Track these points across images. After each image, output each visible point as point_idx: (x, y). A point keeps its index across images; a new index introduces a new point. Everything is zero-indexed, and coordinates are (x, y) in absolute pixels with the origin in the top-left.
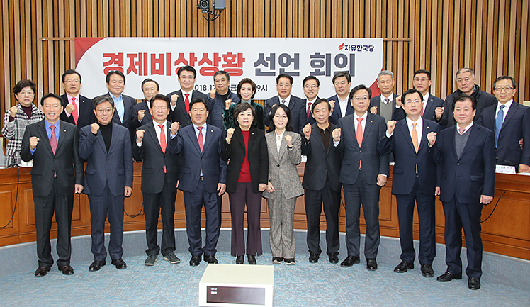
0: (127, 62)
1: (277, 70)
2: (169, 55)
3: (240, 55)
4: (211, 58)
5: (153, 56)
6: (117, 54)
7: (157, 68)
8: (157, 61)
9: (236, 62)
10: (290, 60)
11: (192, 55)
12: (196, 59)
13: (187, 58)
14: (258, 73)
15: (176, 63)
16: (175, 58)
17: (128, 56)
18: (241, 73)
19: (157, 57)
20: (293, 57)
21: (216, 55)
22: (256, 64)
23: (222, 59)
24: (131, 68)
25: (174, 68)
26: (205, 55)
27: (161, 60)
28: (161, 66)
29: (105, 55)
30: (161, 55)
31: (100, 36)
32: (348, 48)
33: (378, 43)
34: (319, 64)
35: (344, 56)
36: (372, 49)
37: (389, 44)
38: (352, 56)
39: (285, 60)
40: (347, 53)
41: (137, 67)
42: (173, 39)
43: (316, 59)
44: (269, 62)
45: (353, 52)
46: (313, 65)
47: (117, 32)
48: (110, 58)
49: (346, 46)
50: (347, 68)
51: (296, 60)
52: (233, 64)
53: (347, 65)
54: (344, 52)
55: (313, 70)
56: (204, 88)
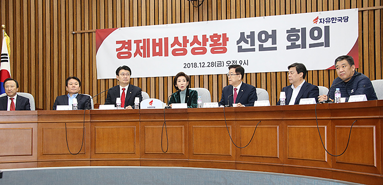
0: (134, 46)
1: (257, 47)
2: (166, 39)
3: (225, 35)
4: (200, 39)
5: (154, 40)
6: (127, 41)
7: (157, 50)
8: (157, 45)
9: (221, 41)
10: (268, 36)
11: (185, 38)
12: (188, 41)
13: (181, 40)
14: (240, 50)
15: (172, 45)
16: (171, 41)
17: (135, 42)
18: (225, 50)
19: (157, 41)
20: (270, 33)
21: (204, 36)
22: (238, 42)
23: (209, 39)
24: (138, 52)
25: (170, 50)
26: (196, 37)
27: (160, 44)
28: (161, 49)
29: (118, 42)
31: (114, 27)
32: (322, 21)
33: (353, 14)
34: (295, 38)
35: (319, 29)
36: (346, 19)
37: (365, 14)
38: (327, 28)
39: (263, 37)
40: (322, 26)
41: (142, 51)
42: (170, 25)
43: (292, 34)
44: (249, 40)
45: (328, 24)
46: (289, 39)
47: (127, 23)
48: (122, 44)
49: (321, 19)
50: (322, 40)
51: (274, 36)
52: (219, 43)
53: (322, 37)
54: (318, 25)
55: (289, 44)
56: (195, 65)
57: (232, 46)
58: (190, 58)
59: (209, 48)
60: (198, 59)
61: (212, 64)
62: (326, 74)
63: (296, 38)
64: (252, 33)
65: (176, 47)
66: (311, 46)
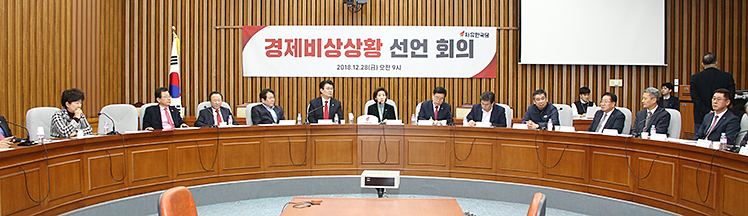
0: (285, 46)
1: (409, 53)
2: (319, 40)
3: (379, 40)
4: (354, 43)
7: (310, 50)
8: (310, 45)
9: (375, 46)
10: (419, 45)
11: (339, 40)
12: (342, 44)
13: (334, 42)
14: (394, 55)
15: (325, 47)
16: (324, 43)
17: (286, 40)
18: (379, 55)
19: (310, 42)
20: (422, 42)
21: (358, 40)
22: (392, 48)
23: (364, 44)
24: (289, 51)
25: (323, 51)
26: (350, 41)
27: (313, 45)
28: (313, 50)
29: (267, 40)
30: (313, 41)
31: (263, 25)
33: (492, 31)
35: (465, 42)
37: (502, 32)
38: (471, 41)
39: (415, 45)
40: (467, 39)
41: (293, 50)
42: (323, 27)
43: (442, 44)
44: (402, 46)
45: (472, 39)
46: (438, 48)
47: (277, 21)
48: (271, 43)
50: (467, 51)
51: (425, 44)
52: (373, 48)
53: (467, 49)
54: (464, 38)
55: (439, 53)
56: (349, 67)
57: (385, 51)
58: (343, 60)
59: (363, 52)
60: (352, 61)
61: (366, 67)
62: (470, 81)
63: (445, 48)
64: (406, 41)
65: (330, 48)
66: (458, 56)
